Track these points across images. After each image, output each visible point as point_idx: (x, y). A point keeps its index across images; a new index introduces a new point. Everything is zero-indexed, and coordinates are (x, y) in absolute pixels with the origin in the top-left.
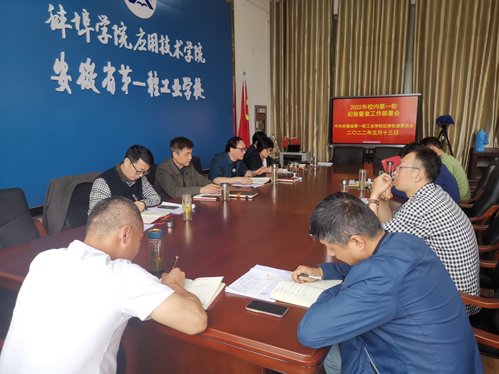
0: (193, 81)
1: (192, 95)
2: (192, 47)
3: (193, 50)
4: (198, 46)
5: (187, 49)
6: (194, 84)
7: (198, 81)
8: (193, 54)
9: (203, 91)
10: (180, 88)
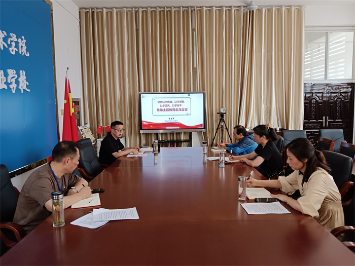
0: (18, 73)
1: (17, 88)
2: (16, 40)
3: (17, 43)
4: (22, 39)
5: (11, 41)
6: (19, 76)
7: (23, 73)
8: (17, 46)
9: (28, 84)
10: (5, 81)
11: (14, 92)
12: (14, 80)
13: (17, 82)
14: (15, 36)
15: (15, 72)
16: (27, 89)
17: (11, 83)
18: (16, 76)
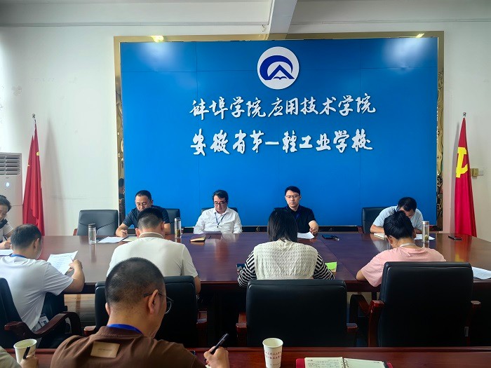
0: (351, 133)
1: (349, 148)
2: (352, 100)
3: (353, 105)
4: (362, 97)
5: (343, 104)
9: (369, 141)
10: (328, 142)
11: (341, 152)
12: (343, 140)
13: (349, 142)
14: (350, 97)
15: (345, 132)
16: (365, 147)
17: (338, 144)
18: (348, 136)
